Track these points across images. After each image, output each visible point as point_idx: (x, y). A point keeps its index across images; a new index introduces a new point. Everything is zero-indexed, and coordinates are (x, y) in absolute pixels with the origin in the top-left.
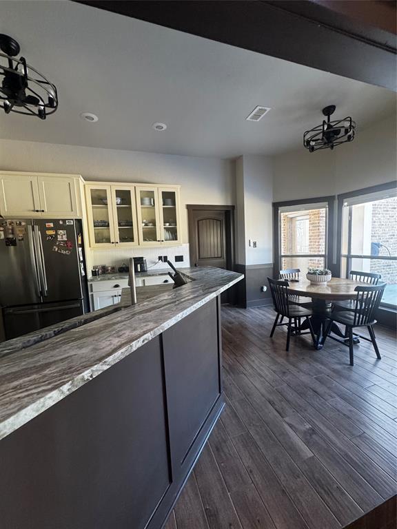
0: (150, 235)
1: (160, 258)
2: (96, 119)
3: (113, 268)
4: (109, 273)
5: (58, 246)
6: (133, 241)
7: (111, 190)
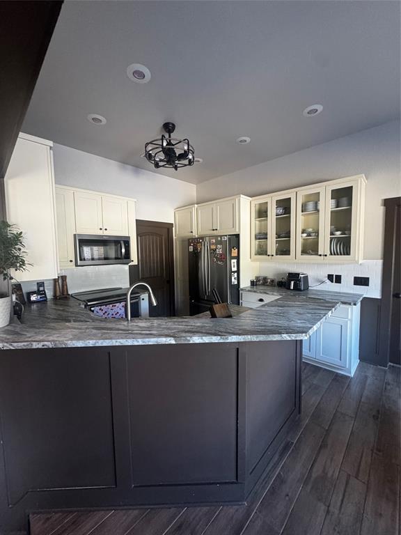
0: (311, 248)
1: (330, 277)
2: (248, 139)
3: (272, 281)
4: (268, 285)
5: (216, 258)
6: (289, 254)
7: (271, 201)
